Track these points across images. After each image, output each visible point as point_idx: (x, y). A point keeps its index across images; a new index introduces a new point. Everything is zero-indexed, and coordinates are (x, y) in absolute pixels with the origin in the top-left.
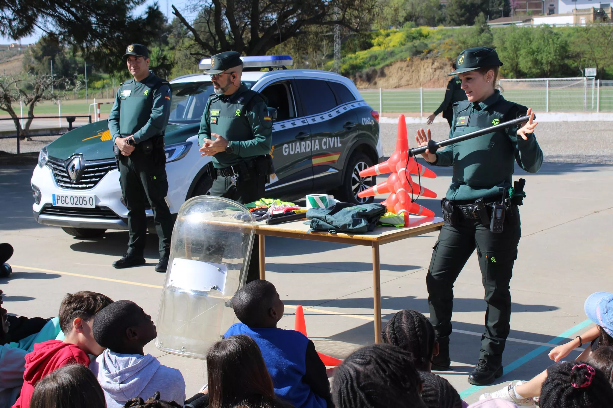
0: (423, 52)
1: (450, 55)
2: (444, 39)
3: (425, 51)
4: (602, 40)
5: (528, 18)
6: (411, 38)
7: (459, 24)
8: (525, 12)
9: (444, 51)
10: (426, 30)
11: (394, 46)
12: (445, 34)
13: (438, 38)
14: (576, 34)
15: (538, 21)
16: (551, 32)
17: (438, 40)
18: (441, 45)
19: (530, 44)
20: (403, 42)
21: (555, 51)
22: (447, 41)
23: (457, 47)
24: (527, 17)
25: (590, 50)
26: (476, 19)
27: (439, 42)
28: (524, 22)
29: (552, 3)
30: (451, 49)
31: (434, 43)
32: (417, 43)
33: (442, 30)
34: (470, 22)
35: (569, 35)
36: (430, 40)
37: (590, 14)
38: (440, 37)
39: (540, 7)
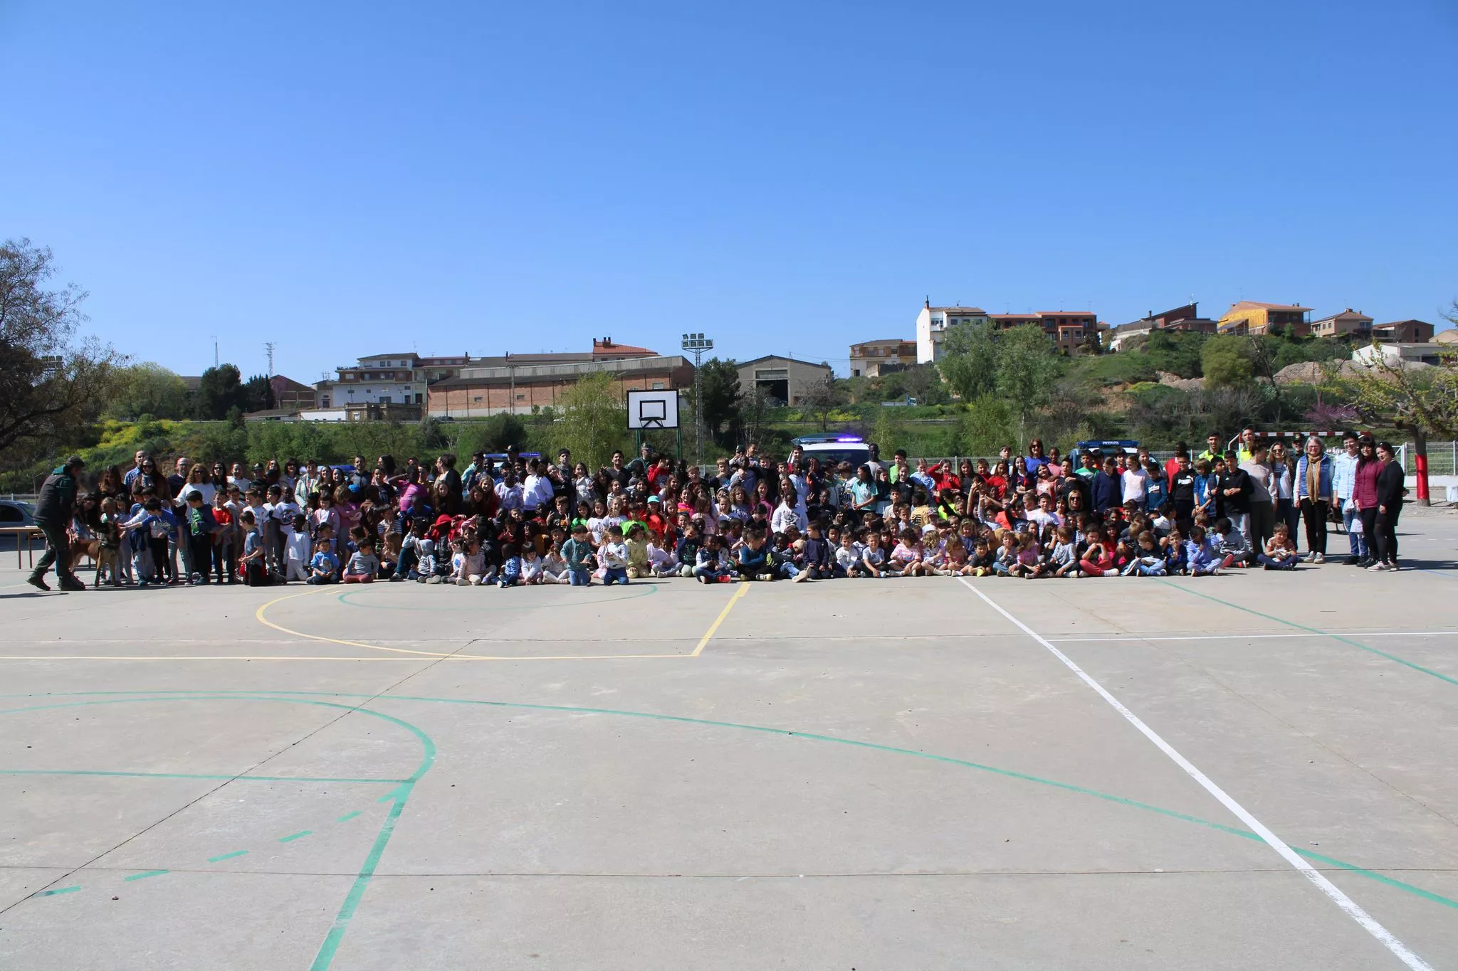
0: (164, 451)
1: (197, 454)
2: (190, 436)
3: (166, 449)
4: (369, 440)
5: (294, 412)
6: (147, 434)
7: (208, 418)
8: (292, 404)
9: (189, 449)
10: (167, 424)
11: (126, 443)
12: (191, 430)
13: (183, 434)
14: (344, 433)
15: (308, 416)
16: (313, 430)
17: (182, 436)
18: (186, 443)
19: (289, 443)
20: (139, 439)
21: (317, 451)
22: (195, 437)
23: (205, 445)
24: (294, 410)
25: (357, 450)
26: (228, 413)
27: (183, 438)
28: (290, 416)
29: (326, 394)
30: (197, 448)
31: (176, 440)
32: (156, 440)
33: (186, 425)
34: (222, 417)
35: (336, 434)
36: (172, 437)
37: (363, 410)
38: (185, 432)
39: (313, 398)
